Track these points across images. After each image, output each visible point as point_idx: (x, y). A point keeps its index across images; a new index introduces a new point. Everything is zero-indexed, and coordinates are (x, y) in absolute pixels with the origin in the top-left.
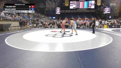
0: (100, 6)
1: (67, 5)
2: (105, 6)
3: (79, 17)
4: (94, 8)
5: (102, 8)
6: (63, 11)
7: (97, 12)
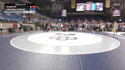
0: (109, 8)
1: (73, 7)
2: (115, 8)
3: (86, 19)
4: (102, 10)
5: (111, 10)
6: (70, 14)
7: (105, 15)
